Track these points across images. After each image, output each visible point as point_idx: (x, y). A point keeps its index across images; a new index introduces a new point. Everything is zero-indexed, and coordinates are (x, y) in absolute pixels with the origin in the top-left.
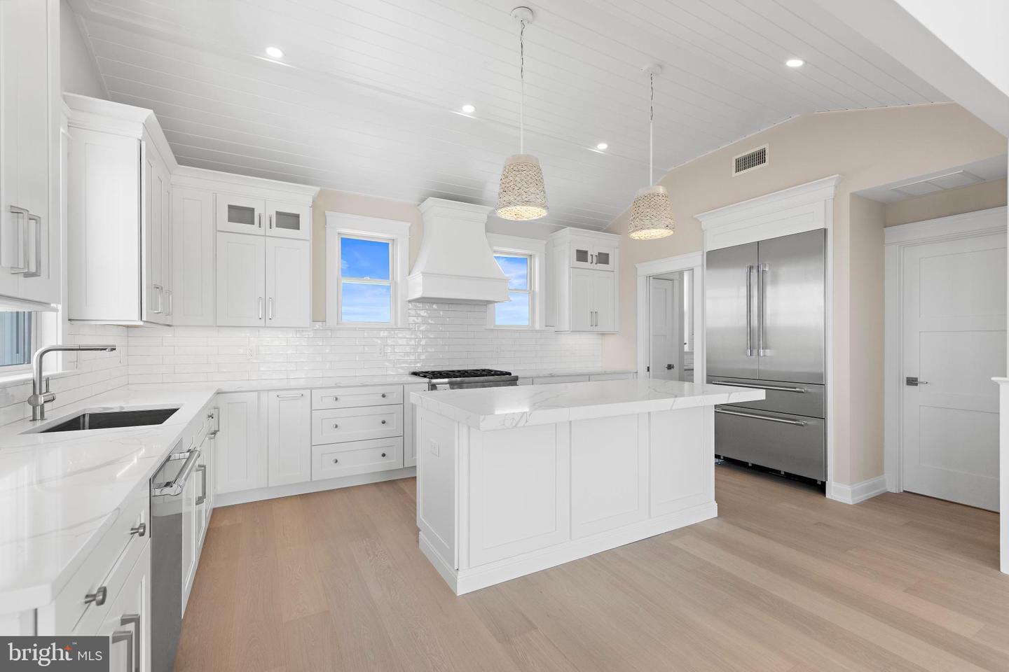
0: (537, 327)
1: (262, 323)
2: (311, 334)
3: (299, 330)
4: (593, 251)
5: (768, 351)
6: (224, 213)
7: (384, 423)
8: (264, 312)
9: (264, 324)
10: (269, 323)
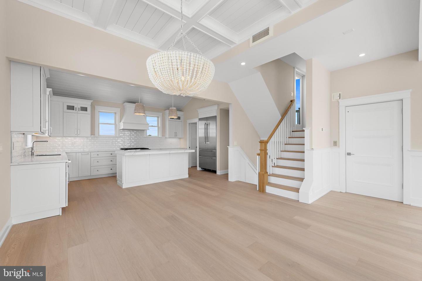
0: (160, 136)
1: (76, 136)
2: (90, 138)
3: (87, 137)
5: (208, 143)
7: (111, 161)
8: (77, 133)
9: (77, 136)
10: (78, 136)
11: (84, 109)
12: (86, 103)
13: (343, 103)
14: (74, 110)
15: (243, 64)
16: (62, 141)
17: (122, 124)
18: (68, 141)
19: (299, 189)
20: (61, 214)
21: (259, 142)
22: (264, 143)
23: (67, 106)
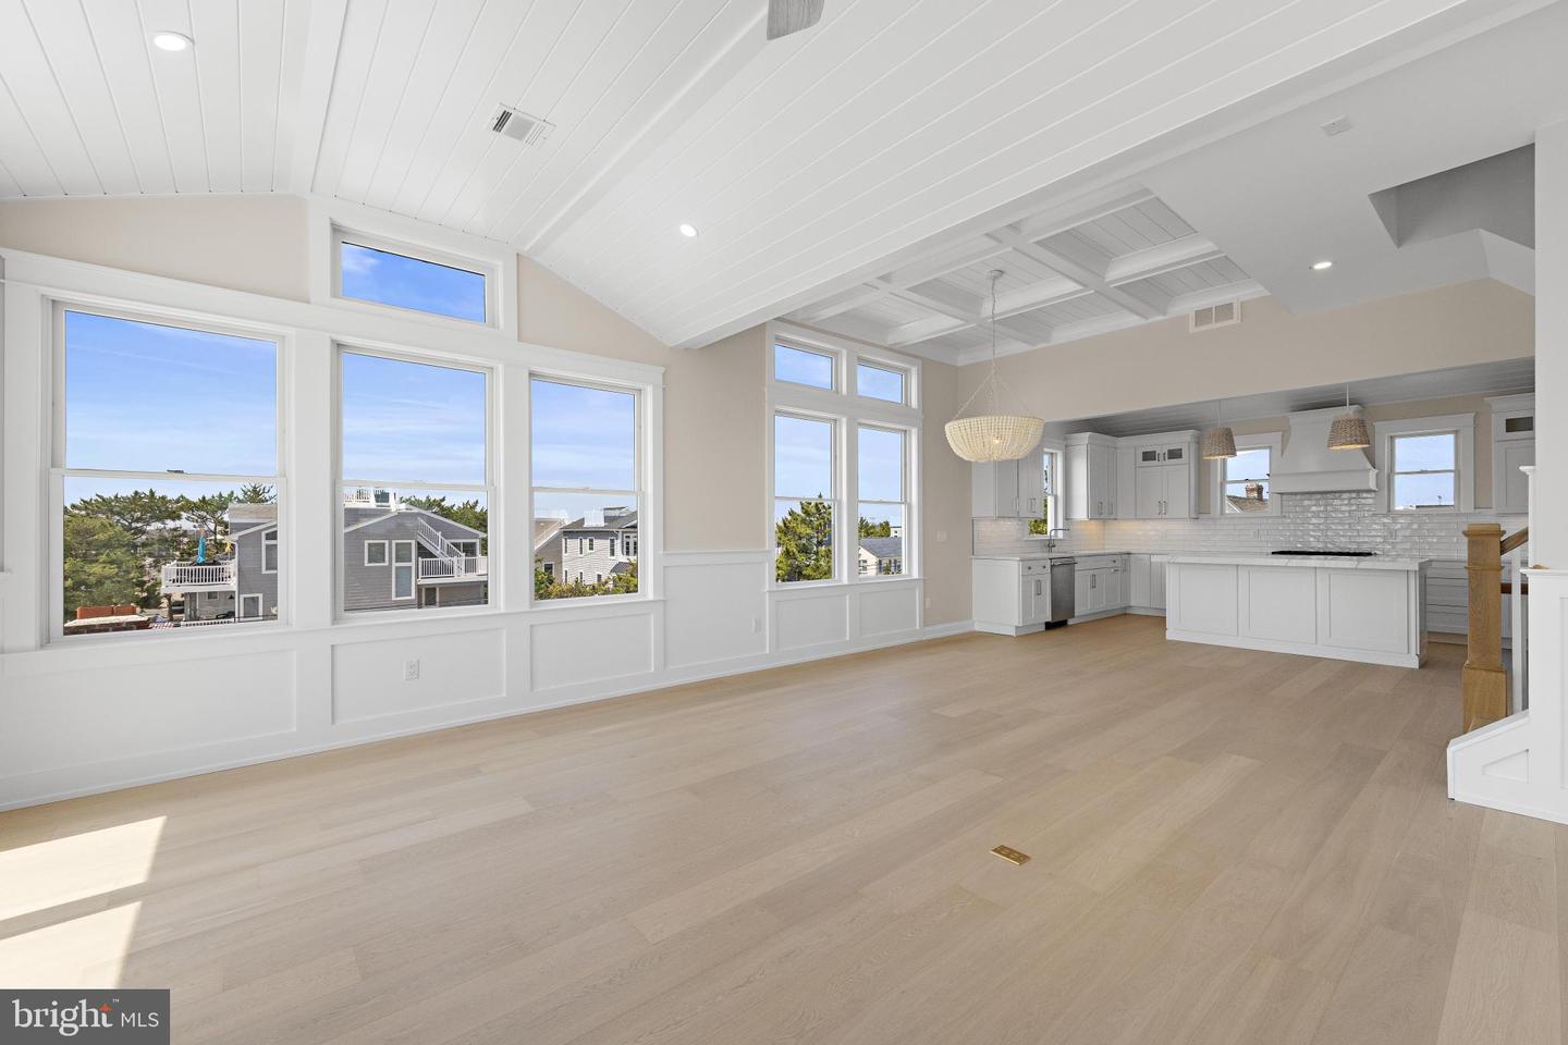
0: (1462, 510)
6: (1140, 457)
12: (1182, 439)
14: (1156, 460)
20: (1014, 636)
23: (1143, 453)
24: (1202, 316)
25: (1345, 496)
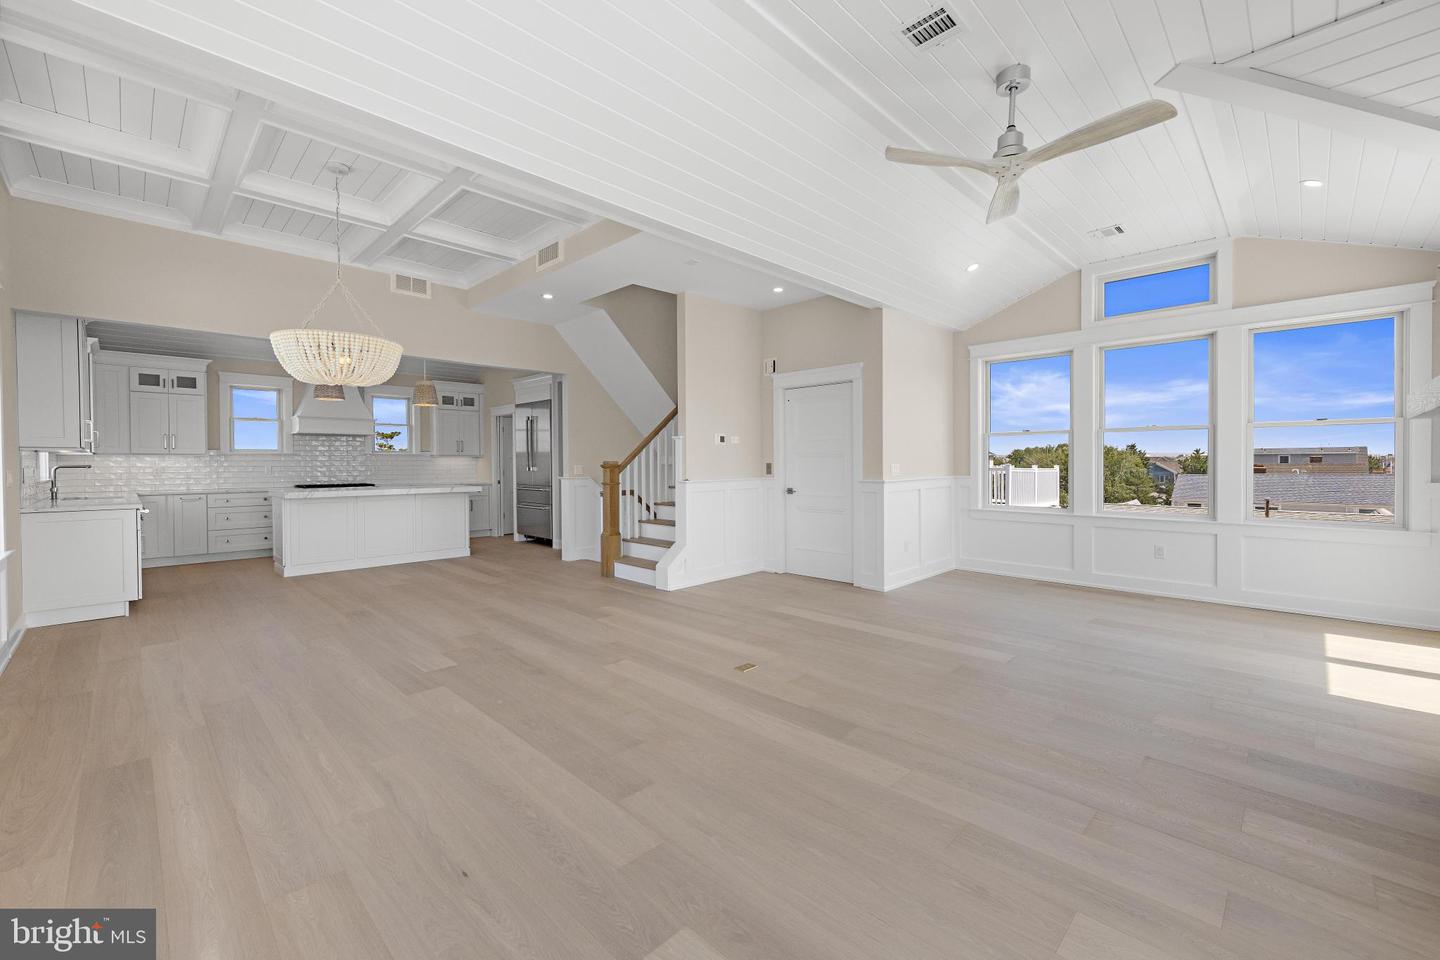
0: (414, 452)
2: (207, 458)
3: (198, 456)
4: (459, 397)
5: (535, 469)
6: (136, 379)
7: (266, 517)
8: (168, 445)
9: (168, 452)
10: (172, 452)
11: (190, 383)
12: (196, 368)
13: (780, 380)
14: (158, 385)
15: (548, 296)
16: (126, 465)
17: (297, 419)
18: (145, 465)
19: (657, 563)
20: (127, 615)
21: (602, 466)
22: (613, 470)
23: (140, 375)
24: (402, 281)
25: (344, 439)
